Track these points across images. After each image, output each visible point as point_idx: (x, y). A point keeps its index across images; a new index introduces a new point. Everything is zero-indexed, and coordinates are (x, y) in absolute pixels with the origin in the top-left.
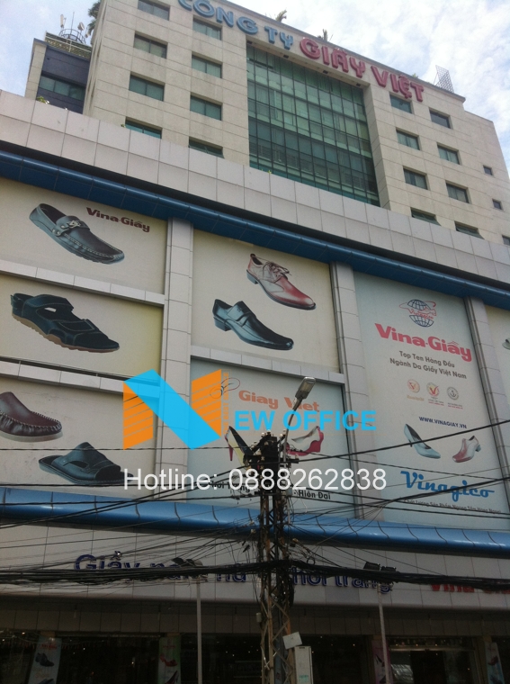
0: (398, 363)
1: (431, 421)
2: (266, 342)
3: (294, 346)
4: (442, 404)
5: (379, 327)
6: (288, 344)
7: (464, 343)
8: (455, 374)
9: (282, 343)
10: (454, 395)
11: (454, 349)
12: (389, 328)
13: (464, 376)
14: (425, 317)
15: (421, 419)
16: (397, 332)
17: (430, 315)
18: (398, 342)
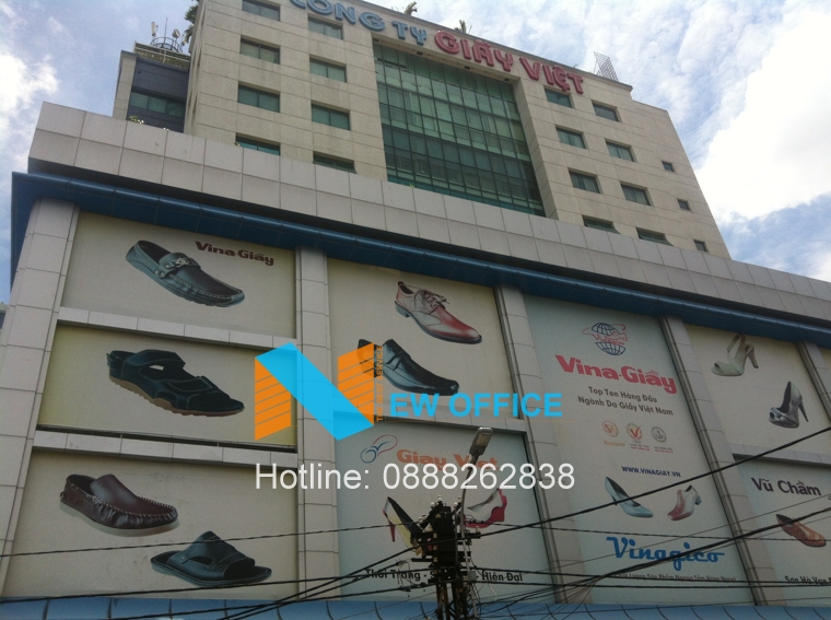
0: (588, 402)
1: (636, 470)
2: (425, 387)
3: (460, 390)
4: (647, 448)
5: (560, 359)
6: (453, 388)
7: (665, 371)
8: (658, 410)
9: (446, 387)
10: (660, 437)
11: (653, 380)
12: (572, 360)
13: (670, 412)
14: (614, 343)
15: (625, 469)
16: (583, 364)
17: (620, 340)
18: (585, 375)
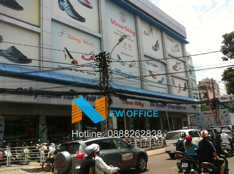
0: (116, 34)
1: (124, 54)
2: (77, 18)
3: (86, 21)
4: (127, 49)
5: (111, 19)
7: (134, 30)
8: (131, 40)
9: (82, 19)
10: (130, 47)
11: (131, 32)
12: (114, 21)
13: (133, 41)
14: (124, 19)
15: (121, 53)
16: (116, 22)
17: (125, 19)
18: (116, 26)
